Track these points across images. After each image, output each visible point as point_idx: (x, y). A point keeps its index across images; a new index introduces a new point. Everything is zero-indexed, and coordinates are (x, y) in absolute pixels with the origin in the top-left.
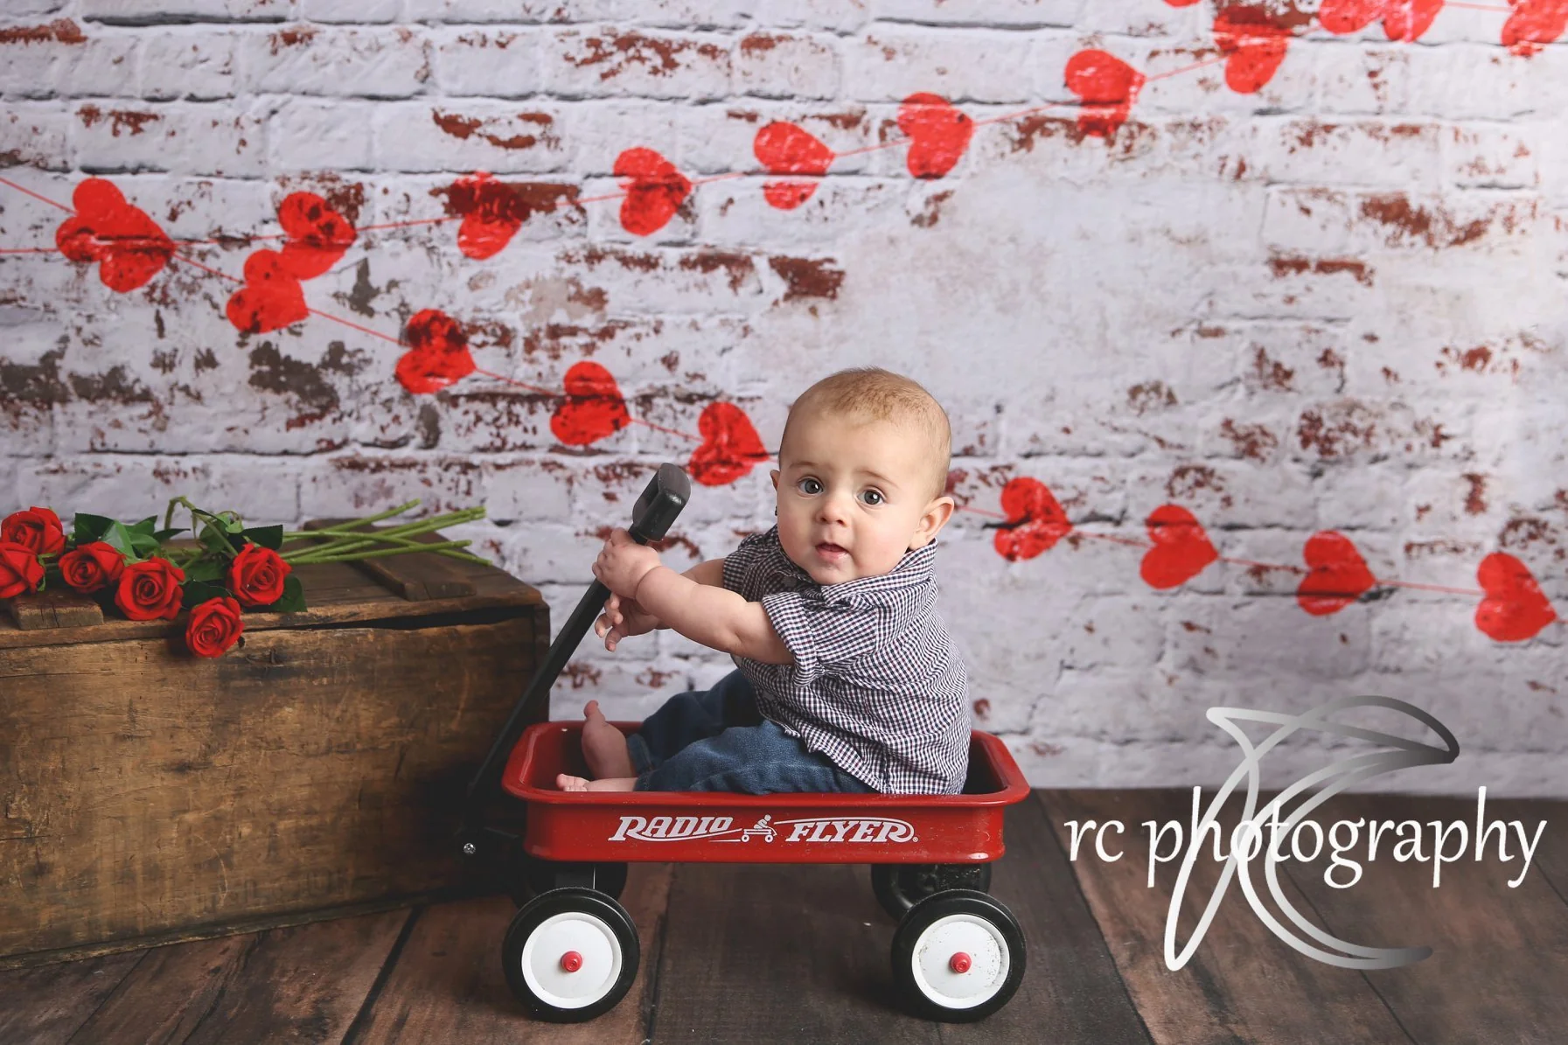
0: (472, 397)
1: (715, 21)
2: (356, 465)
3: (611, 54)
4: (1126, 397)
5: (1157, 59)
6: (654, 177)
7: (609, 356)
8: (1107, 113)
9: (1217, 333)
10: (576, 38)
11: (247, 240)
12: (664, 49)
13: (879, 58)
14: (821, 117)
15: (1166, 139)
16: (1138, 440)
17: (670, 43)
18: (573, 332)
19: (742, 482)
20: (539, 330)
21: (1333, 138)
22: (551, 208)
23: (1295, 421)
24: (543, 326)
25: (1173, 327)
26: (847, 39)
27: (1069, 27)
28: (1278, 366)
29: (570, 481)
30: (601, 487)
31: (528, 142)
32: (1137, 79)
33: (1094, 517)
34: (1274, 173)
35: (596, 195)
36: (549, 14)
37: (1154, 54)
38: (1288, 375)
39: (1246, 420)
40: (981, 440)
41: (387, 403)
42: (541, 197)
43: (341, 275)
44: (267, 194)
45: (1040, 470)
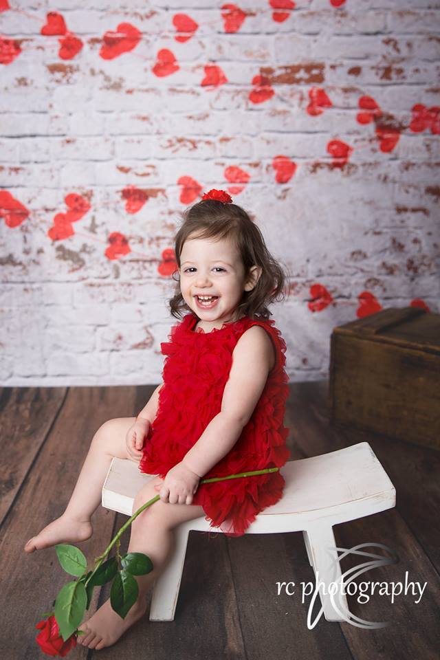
0: (131, 261)
1: (211, 132)
2: (91, 285)
3: (176, 144)
4: (350, 256)
5: (357, 143)
6: (190, 185)
8: (341, 160)
9: (380, 233)
10: (164, 139)
11: (54, 210)
12: (194, 144)
13: (264, 143)
14: (246, 164)
15: (361, 169)
16: (354, 270)
17: (195, 140)
18: (164, 238)
20: (153, 238)
21: (415, 168)
22: (156, 197)
23: (405, 261)
24: (154, 236)
25: (365, 232)
26: (254, 138)
27: (328, 132)
28: (400, 244)
31: (148, 174)
32: (350, 149)
33: (341, 296)
34: (397, 179)
35: (171, 192)
36: (155, 132)
37: (356, 141)
38: (403, 247)
39: (390, 262)
40: (303, 271)
41: (102, 264)
42: (152, 193)
43: (86, 220)
44: (62, 194)
45: (322, 281)
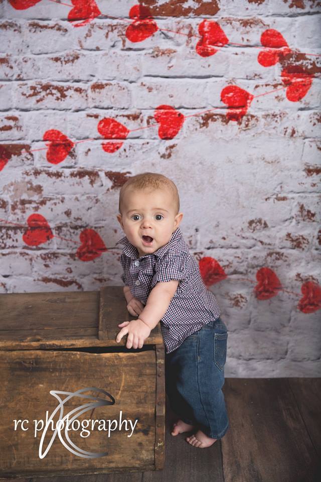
1: (81, 78)
3: (40, 92)
4: (248, 225)
5: (258, 88)
6: (59, 141)
7: (44, 211)
8: (238, 111)
9: (284, 199)
10: (26, 86)
12: (61, 90)
13: (146, 91)
14: (124, 116)
15: (262, 121)
16: (253, 242)
17: (63, 87)
18: (30, 202)
19: (97, 260)
20: (17, 202)
22: (19, 154)
23: (316, 233)
24: (18, 200)
25: (266, 197)
26: (133, 84)
27: (222, 76)
28: (309, 212)
29: (31, 260)
30: (43, 262)
31: (10, 128)
32: (250, 97)
33: (235, 272)
34: (306, 134)
35: (36, 149)
36: (15, 77)
37: (257, 87)
38: (313, 215)
39: (296, 234)
40: (190, 242)
42: (15, 150)
45: (214, 254)
